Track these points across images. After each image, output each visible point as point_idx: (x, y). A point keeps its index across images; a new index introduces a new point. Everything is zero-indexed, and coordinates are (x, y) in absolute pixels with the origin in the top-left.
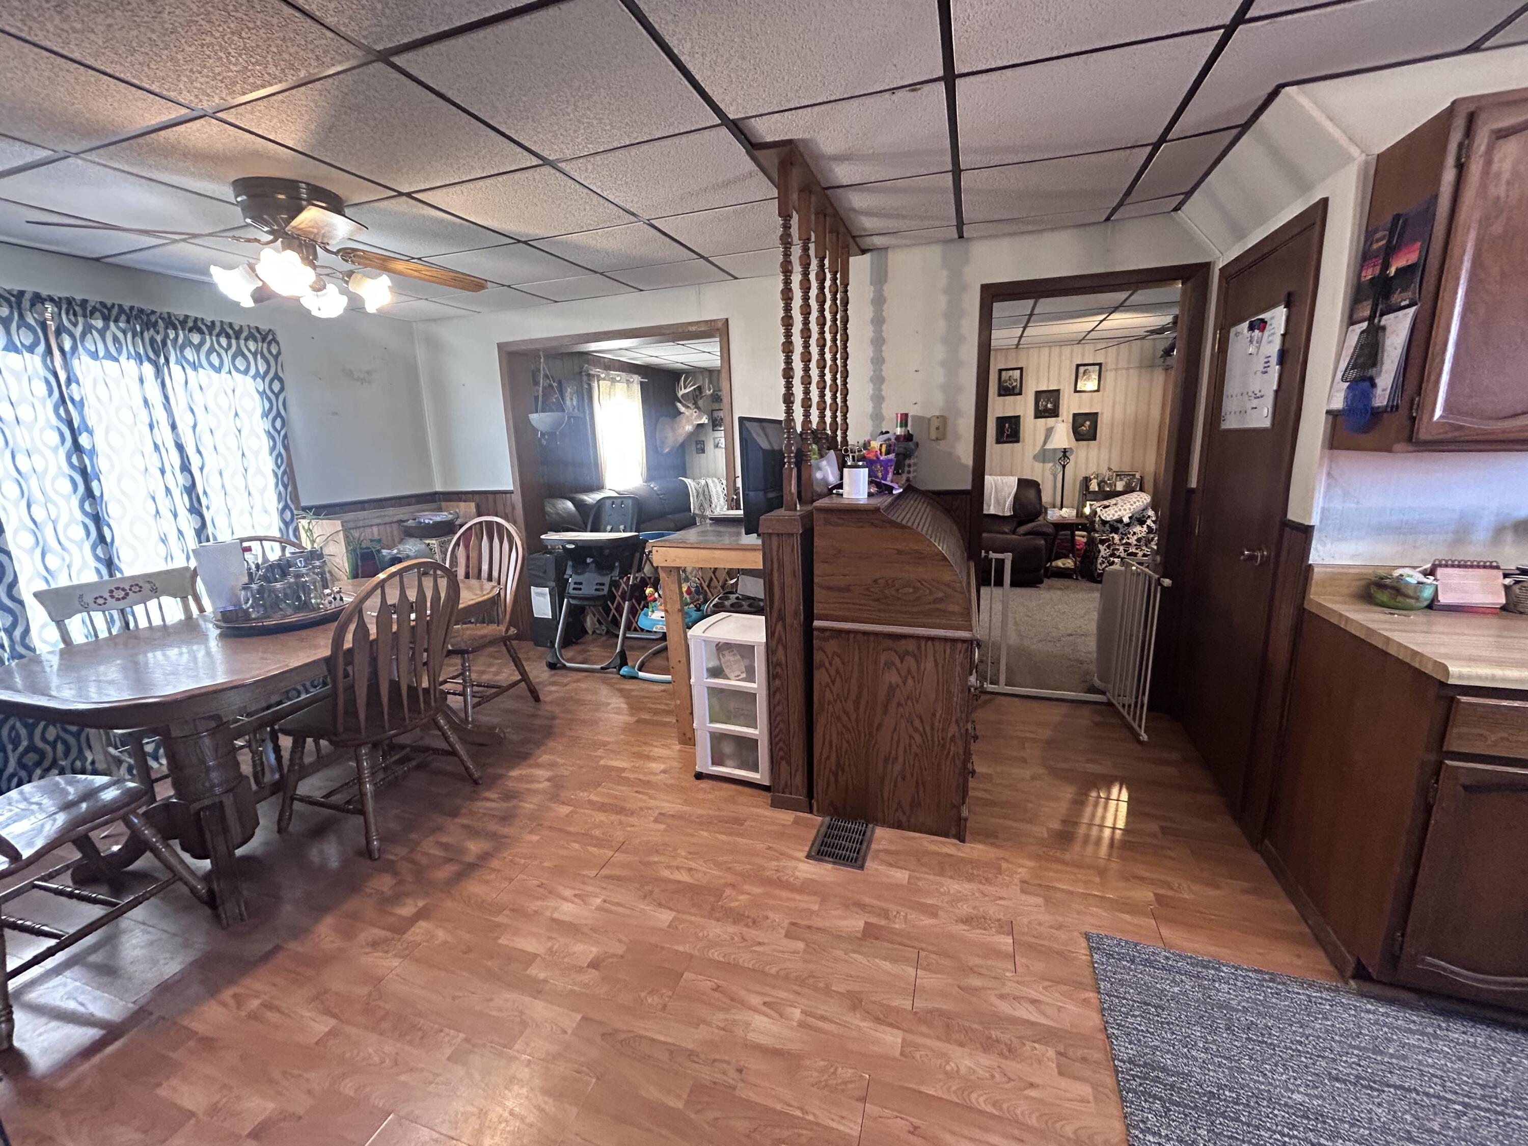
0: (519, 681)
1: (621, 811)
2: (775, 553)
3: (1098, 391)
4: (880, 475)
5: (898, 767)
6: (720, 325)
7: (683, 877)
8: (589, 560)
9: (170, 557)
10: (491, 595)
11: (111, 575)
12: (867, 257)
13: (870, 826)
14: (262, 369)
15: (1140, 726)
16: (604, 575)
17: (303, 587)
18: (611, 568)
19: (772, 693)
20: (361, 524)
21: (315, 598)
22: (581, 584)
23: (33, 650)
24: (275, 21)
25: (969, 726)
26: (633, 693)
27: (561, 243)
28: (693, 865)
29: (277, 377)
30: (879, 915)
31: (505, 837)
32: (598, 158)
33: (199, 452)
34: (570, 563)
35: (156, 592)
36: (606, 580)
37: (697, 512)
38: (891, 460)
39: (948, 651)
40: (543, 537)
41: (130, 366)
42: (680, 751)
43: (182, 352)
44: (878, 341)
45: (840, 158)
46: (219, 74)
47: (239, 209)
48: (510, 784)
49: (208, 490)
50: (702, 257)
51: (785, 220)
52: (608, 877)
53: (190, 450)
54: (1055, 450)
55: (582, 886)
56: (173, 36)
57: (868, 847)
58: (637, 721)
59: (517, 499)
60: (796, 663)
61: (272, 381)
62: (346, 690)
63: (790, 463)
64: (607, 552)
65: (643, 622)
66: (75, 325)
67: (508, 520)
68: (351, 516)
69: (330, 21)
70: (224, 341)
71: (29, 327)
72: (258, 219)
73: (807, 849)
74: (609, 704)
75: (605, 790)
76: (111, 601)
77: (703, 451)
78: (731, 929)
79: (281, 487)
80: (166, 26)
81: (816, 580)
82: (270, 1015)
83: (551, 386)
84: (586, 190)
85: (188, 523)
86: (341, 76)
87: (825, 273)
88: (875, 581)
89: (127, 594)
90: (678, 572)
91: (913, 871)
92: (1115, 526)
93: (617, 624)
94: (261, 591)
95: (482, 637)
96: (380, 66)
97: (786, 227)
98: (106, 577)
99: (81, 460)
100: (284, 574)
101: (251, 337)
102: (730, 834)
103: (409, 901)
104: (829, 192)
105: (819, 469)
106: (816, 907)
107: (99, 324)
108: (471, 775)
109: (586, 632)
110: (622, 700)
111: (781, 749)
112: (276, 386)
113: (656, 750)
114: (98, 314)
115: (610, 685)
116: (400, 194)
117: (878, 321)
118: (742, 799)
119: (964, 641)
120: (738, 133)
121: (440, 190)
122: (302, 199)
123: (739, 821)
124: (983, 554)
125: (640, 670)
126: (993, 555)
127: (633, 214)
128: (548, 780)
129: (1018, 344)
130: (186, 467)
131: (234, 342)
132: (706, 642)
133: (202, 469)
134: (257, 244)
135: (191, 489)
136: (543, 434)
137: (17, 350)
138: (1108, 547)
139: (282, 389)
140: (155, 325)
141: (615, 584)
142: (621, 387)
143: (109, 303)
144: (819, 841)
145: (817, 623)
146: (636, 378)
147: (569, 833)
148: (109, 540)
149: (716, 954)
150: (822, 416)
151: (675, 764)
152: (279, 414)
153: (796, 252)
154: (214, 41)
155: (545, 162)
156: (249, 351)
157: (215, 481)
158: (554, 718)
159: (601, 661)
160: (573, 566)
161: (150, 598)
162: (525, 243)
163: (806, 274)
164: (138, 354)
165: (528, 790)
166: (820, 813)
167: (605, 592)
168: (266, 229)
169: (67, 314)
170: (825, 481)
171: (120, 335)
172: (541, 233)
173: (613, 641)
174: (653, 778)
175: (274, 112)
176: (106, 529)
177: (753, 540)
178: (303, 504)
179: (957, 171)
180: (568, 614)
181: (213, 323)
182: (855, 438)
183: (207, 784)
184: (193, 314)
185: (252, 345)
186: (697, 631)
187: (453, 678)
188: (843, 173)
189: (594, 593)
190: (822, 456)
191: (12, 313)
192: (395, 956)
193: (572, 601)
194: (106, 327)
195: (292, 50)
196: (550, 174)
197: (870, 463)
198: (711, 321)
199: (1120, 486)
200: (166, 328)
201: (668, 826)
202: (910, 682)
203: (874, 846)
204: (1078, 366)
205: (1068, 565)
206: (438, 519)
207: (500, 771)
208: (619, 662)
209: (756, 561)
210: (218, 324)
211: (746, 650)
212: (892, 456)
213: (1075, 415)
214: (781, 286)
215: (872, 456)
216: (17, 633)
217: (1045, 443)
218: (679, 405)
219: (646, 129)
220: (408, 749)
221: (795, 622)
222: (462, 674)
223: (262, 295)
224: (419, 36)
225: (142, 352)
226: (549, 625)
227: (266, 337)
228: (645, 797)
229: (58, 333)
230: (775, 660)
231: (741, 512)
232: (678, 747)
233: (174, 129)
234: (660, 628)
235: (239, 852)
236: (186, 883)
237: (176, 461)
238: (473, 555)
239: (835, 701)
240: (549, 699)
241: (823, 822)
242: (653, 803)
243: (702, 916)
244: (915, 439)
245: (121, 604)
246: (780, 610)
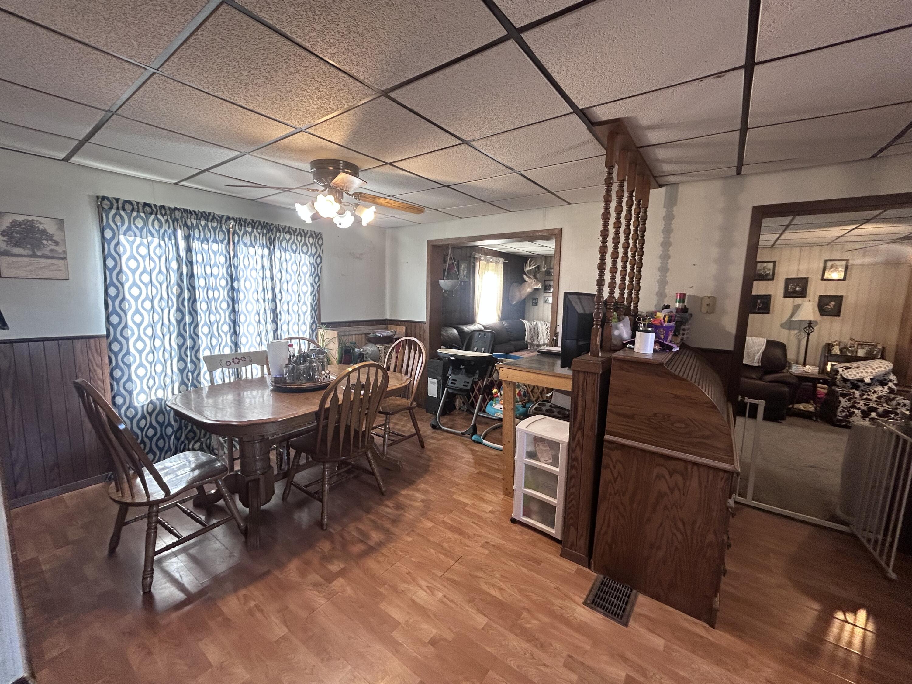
0: (415, 434)
1: (461, 533)
2: (581, 384)
3: (844, 279)
4: (662, 336)
5: (661, 553)
6: (556, 232)
7: (496, 593)
8: (462, 367)
9: (261, 343)
10: (405, 384)
11: (236, 351)
12: (663, 190)
13: (634, 591)
14: (314, 251)
15: (888, 565)
16: (469, 377)
17: (313, 369)
18: (474, 374)
19: (569, 478)
20: (347, 334)
21: (317, 375)
22: (456, 380)
23: (199, 383)
24: (335, 81)
25: (725, 537)
26: (478, 453)
27: (467, 186)
28: (503, 586)
29: (319, 256)
30: (638, 671)
31: (394, 534)
32: (494, 138)
33: (281, 292)
34: (451, 367)
35: (251, 362)
36: (470, 380)
37: (529, 341)
38: (671, 327)
39: (711, 477)
40: (438, 351)
41: (259, 250)
42: (503, 499)
43: (281, 243)
44: (666, 244)
45: (651, 128)
46: (308, 110)
47: (312, 175)
48: (401, 499)
49: (282, 311)
50: (550, 192)
51: (609, 169)
52: (448, 579)
53: (277, 291)
54: (801, 322)
55: (433, 582)
56: (290, 94)
57: (631, 611)
58: (478, 473)
59: (427, 327)
60: (589, 463)
61: (317, 258)
62: (323, 427)
63: (597, 325)
64: (473, 363)
65: (489, 409)
66: (240, 231)
67: (420, 340)
68: (342, 329)
69: (361, 77)
70: (299, 238)
71: (223, 232)
72: (319, 180)
73: (585, 596)
74: (463, 458)
75: (453, 516)
76: (232, 364)
77: (536, 304)
78: (526, 645)
79: (313, 312)
80: (288, 89)
81: (609, 407)
82: (258, 615)
83: (453, 264)
84: (485, 156)
85: (270, 327)
86: (364, 105)
87: (632, 201)
88: (655, 415)
89: (239, 361)
90: (515, 385)
91: (669, 641)
92: (856, 384)
93: (473, 406)
94: (293, 369)
95: (399, 405)
96: (383, 98)
97: (610, 173)
98: (233, 352)
99: (233, 294)
100: (305, 361)
101: (311, 236)
102: (530, 570)
103: (336, 562)
104: (640, 150)
105: (617, 328)
106: (588, 648)
107: (250, 230)
108: (380, 489)
109: (455, 408)
110: (471, 456)
111: (571, 518)
112: (319, 260)
113: (488, 495)
114: (250, 226)
115: (466, 445)
116: (386, 163)
117: (668, 231)
118: (540, 545)
119: (725, 471)
120: (583, 116)
121: (406, 161)
122: (340, 169)
123: (538, 562)
124: (740, 398)
125: (484, 439)
126: (748, 400)
127: (511, 169)
128: (422, 501)
129: (774, 244)
130: (274, 300)
131: (303, 238)
132: (528, 434)
133: (280, 301)
134: (317, 192)
135: (274, 310)
136: (445, 291)
137: (217, 243)
138: (849, 400)
139: (321, 262)
140: (272, 230)
141: (475, 383)
142: (492, 265)
143: (255, 220)
144: (594, 592)
145: (607, 437)
146: (501, 260)
147: (429, 541)
148: (238, 333)
149: (512, 663)
150: (622, 293)
151: (499, 509)
152: (317, 275)
153: (615, 188)
154: (307, 94)
155: (464, 142)
156: (309, 243)
157: (285, 307)
158: (430, 460)
159: (462, 428)
160: (452, 369)
161: (248, 365)
162: (448, 186)
163: (620, 202)
164: (263, 244)
165: (410, 505)
166: (596, 570)
167: (469, 387)
168: (322, 184)
169: (238, 226)
170: (620, 337)
171: (257, 235)
172: (457, 181)
173: (471, 416)
174: (482, 514)
175: (331, 127)
176: (237, 328)
177: (566, 371)
178: (322, 321)
179: (744, 129)
180: (447, 397)
181: (296, 229)
182: (644, 306)
183: (254, 469)
184: (288, 225)
185: (311, 240)
186: (523, 425)
187: (380, 426)
188: (653, 137)
189: (462, 386)
190: (620, 320)
191: (218, 225)
192: (324, 597)
193: (449, 390)
194: (253, 231)
195: (342, 95)
196: (465, 148)
197: (655, 328)
198: (551, 230)
199: (861, 353)
200: (276, 232)
201: (491, 552)
202: (676, 492)
203: (636, 609)
204: (826, 261)
205: (808, 409)
206: (385, 334)
207: (396, 489)
208: (472, 431)
209: (568, 385)
210: (298, 230)
211: (554, 445)
212: (672, 324)
213: (821, 297)
214: (602, 210)
215: (657, 323)
216: (195, 374)
217: (792, 316)
218: (525, 276)
219: (525, 119)
220: (350, 466)
221: (590, 431)
222: (385, 425)
223: (315, 217)
224: (404, 80)
225: (265, 243)
226: (435, 401)
227: (317, 236)
228: (477, 527)
229: (233, 234)
230: (573, 457)
231: (560, 349)
232: (502, 496)
233: (288, 138)
234: (498, 415)
235: (263, 507)
236: (236, 521)
237: (271, 297)
238: (400, 358)
239: (615, 494)
240: (430, 447)
241: (597, 577)
242: (482, 533)
243: (505, 628)
244: (689, 311)
245: (237, 366)
246: (581, 423)
